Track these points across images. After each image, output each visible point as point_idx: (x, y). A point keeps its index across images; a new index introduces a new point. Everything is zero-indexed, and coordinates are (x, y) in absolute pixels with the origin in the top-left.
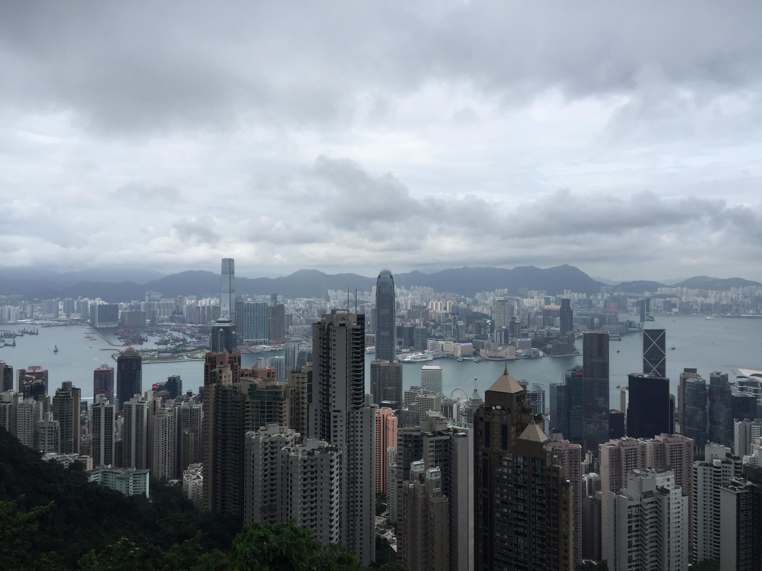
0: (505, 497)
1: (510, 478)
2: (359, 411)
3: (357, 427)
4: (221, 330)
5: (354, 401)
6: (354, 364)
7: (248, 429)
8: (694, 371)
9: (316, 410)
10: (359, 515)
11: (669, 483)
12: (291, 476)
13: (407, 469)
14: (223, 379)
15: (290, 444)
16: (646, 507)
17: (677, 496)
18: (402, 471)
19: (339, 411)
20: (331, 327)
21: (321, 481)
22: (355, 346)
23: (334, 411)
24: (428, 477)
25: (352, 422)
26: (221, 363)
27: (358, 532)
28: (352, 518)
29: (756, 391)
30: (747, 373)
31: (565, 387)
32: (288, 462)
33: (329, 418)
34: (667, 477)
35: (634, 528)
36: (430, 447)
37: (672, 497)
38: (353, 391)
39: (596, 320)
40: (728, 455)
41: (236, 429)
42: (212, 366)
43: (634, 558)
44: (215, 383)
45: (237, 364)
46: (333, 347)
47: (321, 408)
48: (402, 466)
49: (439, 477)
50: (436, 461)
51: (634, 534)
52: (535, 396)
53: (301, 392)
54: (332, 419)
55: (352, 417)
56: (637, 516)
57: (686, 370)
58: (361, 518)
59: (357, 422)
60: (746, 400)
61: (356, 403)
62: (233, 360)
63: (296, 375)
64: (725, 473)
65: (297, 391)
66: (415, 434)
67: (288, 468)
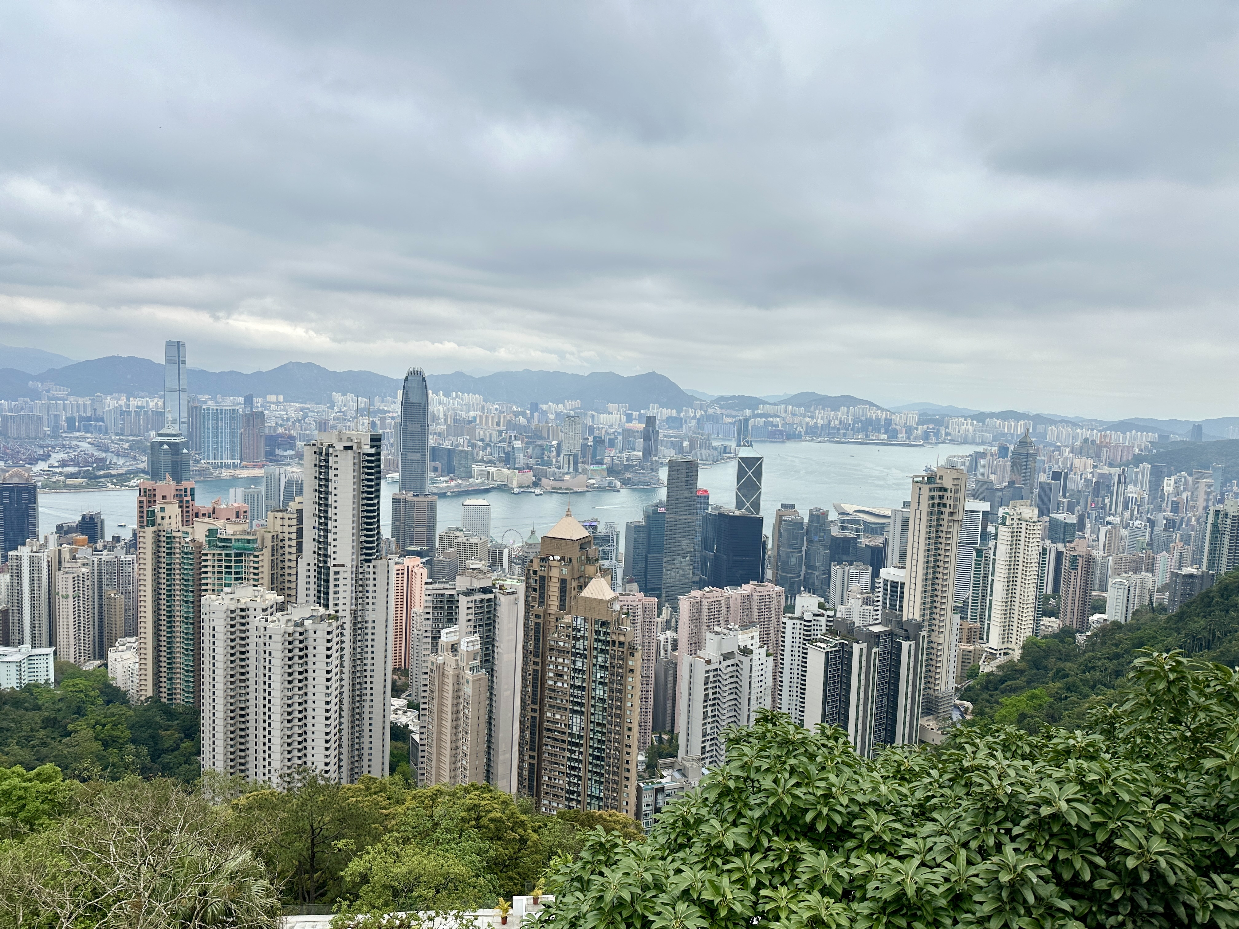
0: (560, 668)
1: (567, 645)
2: (371, 565)
3: (368, 585)
4: (165, 447)
5: (365, 551)
6: (365, 501)
7: (206, 590)
8: (792, 506)
9: (308, 564)
10: (368, 701)
11: (752, 642)
12: (270, 654)
13: (436, 638)
14: (167, 521)
15: (269, 611)
16: (725, 671)
17: (760, 657)
18: (430, 640)
19: (343, 565)
20: (331, 450)
21: (314, 659)
22: (366, 477)
23: (335, 565)
24: (463, 647)
25: (361, 579)
26: (164, 497)
27: (366, 722)
28: (358, 705)
29: (858, 530)
30: (849, 508)
31: (643, 526)
32: (265, 636)
33: (328, 575)
34: (751, 635)
35: (711, 696)
36: (468, 608)
37: (755, 657)
38: (364, 538)
39: (686, 444)
40: (821, 606)
41: (187, 591)
42: (150, 502)
43: (709, 731)
44: (153, 525)
45: (189, 498)
46: (334, 479)
47: (316, 561)
48: (429, 634)
49: (478, 647)
50: (475, 627)
51: (710, 703)
52: (606, 539)
53: (286, 539)
54: (332, 577)
55: (361, 573)
56: (715, 682)
57: (783, 506)
58: (371, 704)
59: (368, 579)
60: (846, 540)
61: (367, 554)
62: (183, 493)
63: (280, 515)
64: (816, 628)
65: (280, 537)
66: (448, 592)
67: (265, 644)
